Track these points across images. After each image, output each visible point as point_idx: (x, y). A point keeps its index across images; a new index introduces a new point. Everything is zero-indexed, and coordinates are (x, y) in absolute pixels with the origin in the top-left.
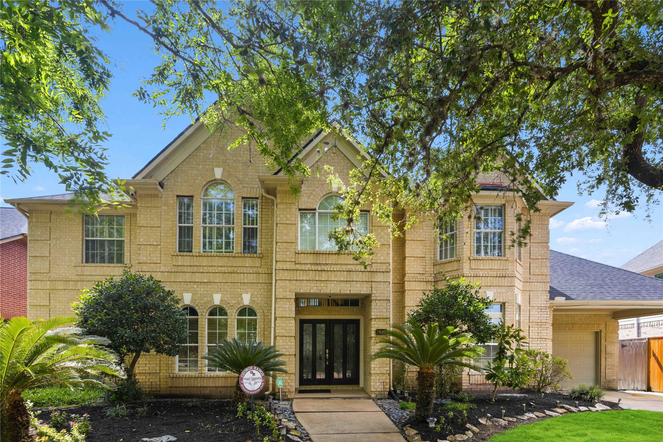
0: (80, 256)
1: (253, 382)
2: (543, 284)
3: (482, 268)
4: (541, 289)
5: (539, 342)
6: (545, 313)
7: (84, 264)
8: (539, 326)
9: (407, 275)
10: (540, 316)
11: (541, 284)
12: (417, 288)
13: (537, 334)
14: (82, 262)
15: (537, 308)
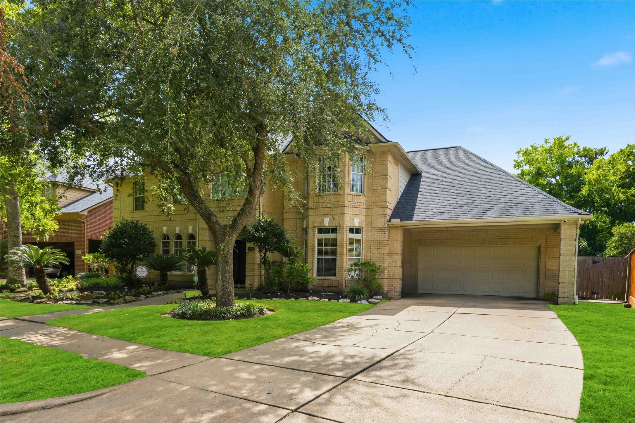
0: (132, 207)
1: (142, 273)
2: (382, 209)
3: (321, 201)
4: (380, 214)
5: (378, 256)
6: (383, 233)
7: (135, 211)
8: (378, 243)
9: (285, 208)
10: (379, 235)
11: (380, 209)
12: (291, 217)
13: (376, 250)
14: (133, 210)
15: (377, 229)
